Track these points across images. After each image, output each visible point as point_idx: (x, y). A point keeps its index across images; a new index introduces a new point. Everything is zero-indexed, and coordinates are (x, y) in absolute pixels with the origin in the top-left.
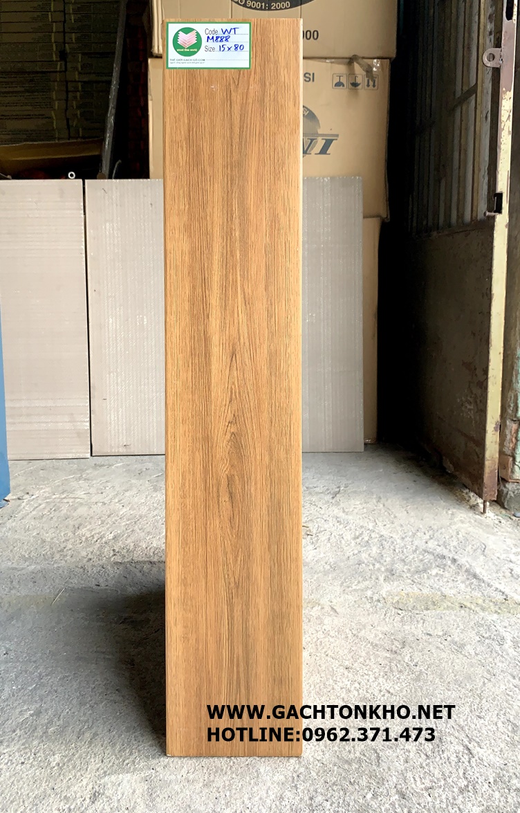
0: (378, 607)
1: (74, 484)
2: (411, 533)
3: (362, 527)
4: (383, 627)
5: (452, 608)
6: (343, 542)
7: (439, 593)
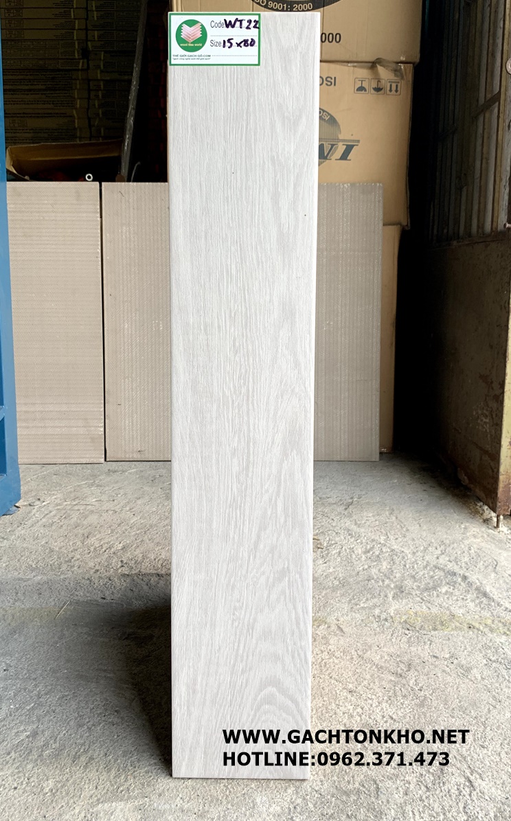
0: (385, 626)
1: (86, 490)
2: (422, 548)
3: (373, 540)
4: (389, 648)
5: (460, 629)
6: (354, 556)
7: (448, 612)
